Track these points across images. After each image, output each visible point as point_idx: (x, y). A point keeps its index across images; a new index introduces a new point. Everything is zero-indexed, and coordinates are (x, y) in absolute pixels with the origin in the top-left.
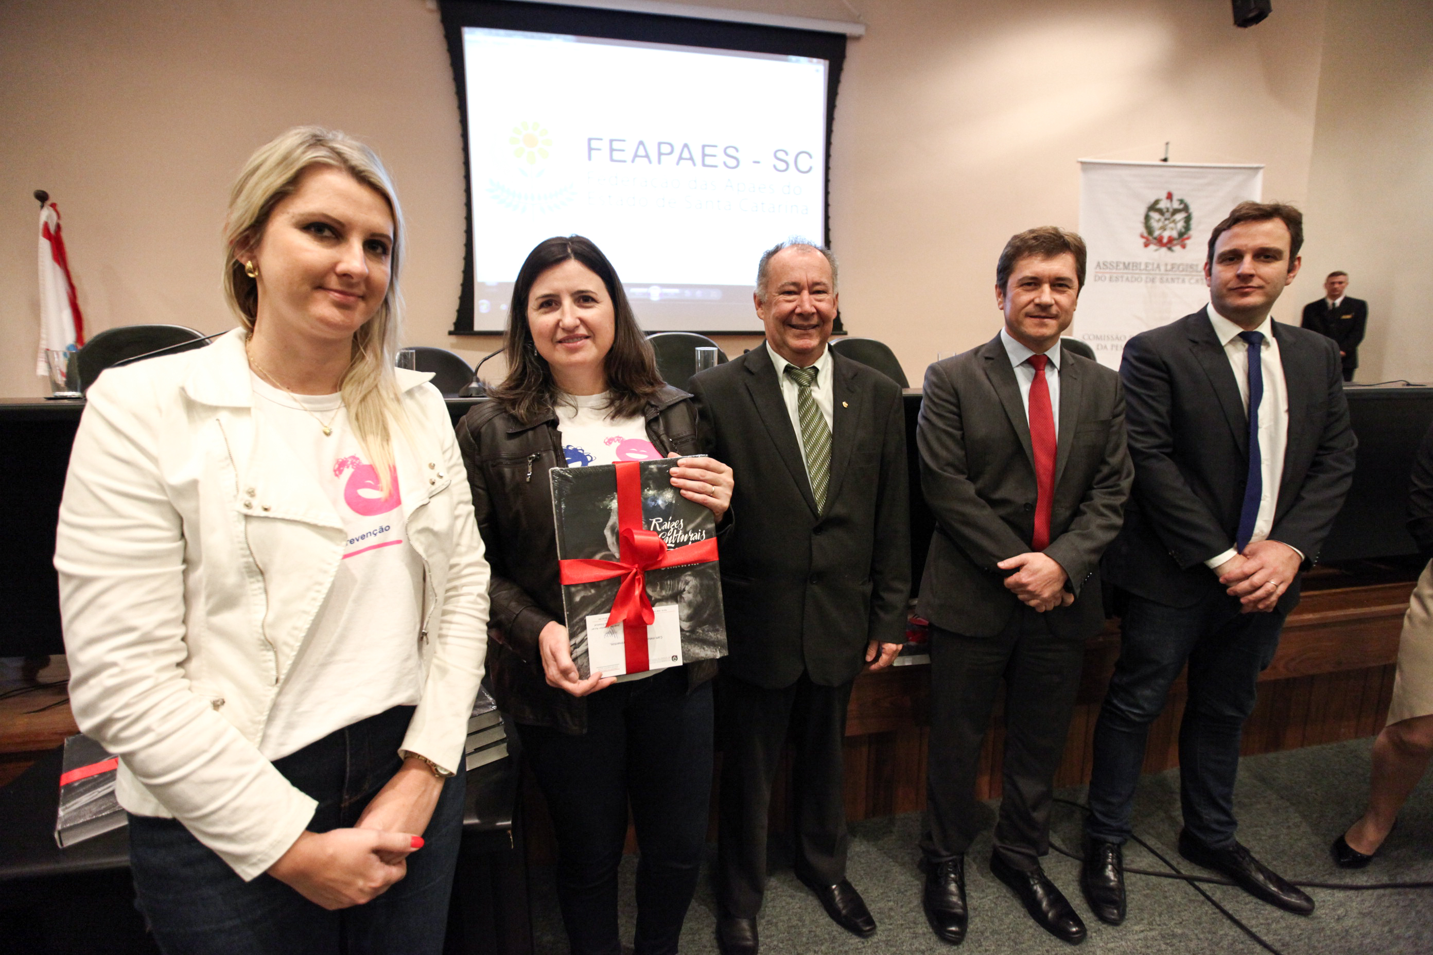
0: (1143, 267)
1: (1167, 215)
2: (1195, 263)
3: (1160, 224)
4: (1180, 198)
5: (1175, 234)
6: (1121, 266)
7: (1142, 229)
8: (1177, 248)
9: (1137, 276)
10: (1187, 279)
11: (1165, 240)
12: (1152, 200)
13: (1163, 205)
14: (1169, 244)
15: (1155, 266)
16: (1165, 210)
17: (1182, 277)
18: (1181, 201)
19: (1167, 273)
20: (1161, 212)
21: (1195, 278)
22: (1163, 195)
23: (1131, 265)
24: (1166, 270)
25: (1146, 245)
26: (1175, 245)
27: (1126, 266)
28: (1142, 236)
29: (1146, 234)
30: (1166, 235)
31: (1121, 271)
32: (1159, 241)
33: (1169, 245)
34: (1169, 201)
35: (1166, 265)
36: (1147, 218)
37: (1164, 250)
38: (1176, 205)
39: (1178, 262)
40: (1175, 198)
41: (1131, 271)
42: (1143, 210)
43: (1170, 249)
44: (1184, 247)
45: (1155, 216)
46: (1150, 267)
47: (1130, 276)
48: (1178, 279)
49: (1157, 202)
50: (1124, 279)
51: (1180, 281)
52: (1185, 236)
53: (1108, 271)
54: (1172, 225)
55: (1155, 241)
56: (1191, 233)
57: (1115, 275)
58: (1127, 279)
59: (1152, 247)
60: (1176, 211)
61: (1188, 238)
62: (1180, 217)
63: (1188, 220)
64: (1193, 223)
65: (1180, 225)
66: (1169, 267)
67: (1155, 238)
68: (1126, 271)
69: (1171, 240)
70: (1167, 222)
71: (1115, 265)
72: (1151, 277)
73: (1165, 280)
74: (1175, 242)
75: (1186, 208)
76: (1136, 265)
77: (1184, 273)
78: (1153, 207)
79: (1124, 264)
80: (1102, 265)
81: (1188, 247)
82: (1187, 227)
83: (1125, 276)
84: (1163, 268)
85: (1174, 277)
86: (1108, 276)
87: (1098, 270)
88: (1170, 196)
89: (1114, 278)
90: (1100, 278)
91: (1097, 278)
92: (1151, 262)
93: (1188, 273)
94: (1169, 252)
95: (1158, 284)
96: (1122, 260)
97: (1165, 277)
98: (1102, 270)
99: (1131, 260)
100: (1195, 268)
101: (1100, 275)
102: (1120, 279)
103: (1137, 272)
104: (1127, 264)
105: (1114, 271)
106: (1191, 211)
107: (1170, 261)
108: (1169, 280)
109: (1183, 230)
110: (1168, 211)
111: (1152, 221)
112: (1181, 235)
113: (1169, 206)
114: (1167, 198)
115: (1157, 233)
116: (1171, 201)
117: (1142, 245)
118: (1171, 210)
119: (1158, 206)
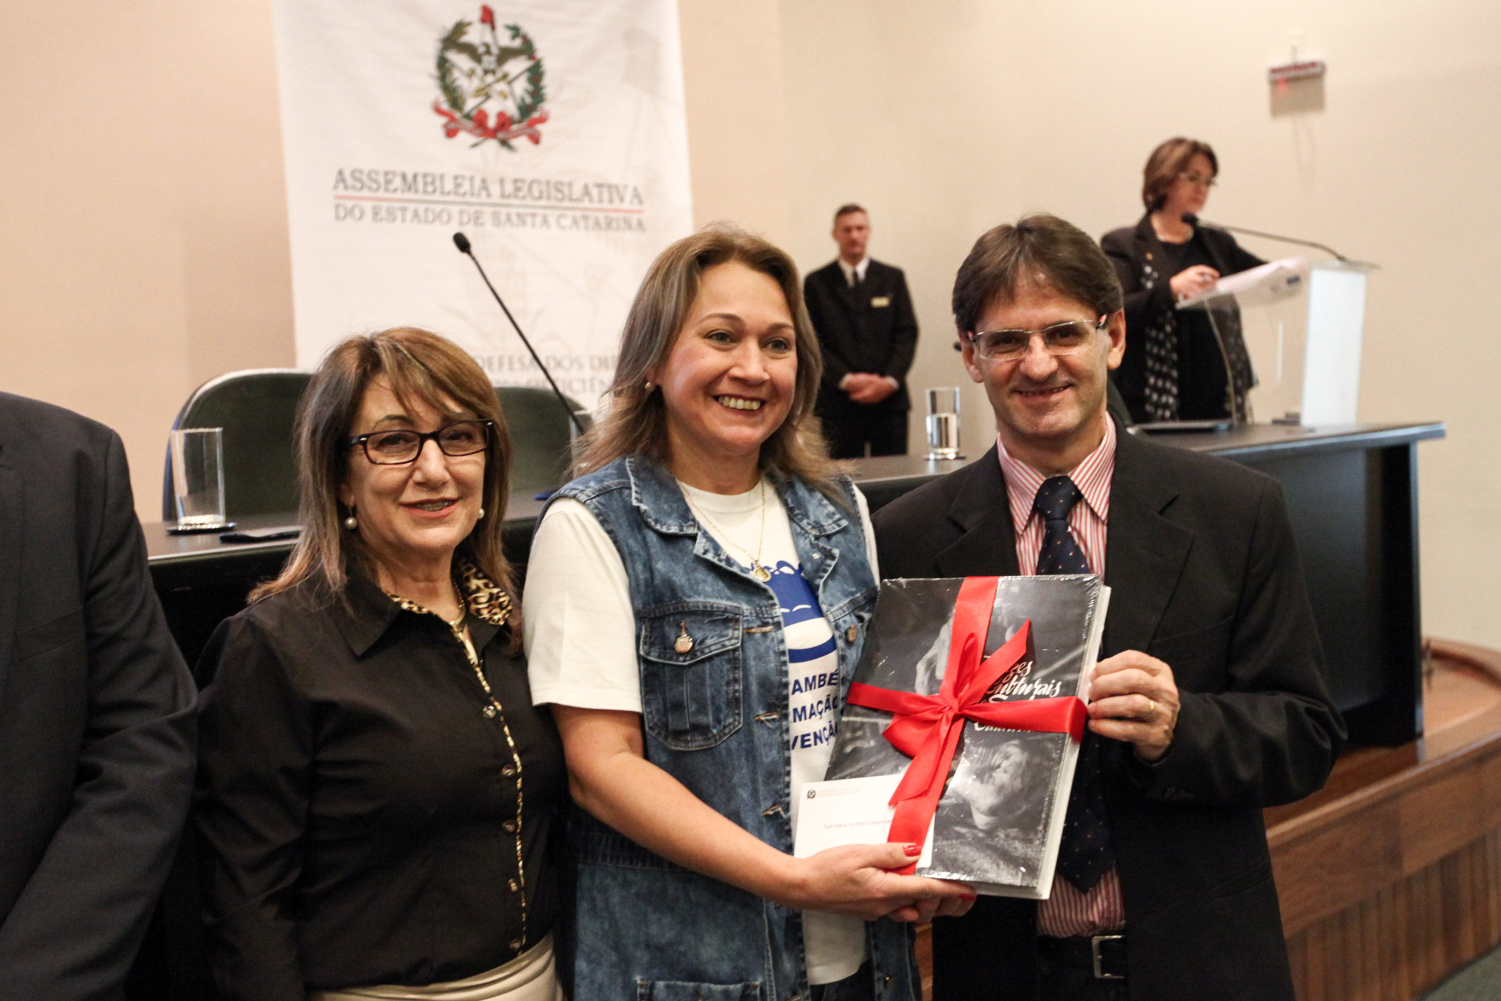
0: (449, 185)
1: (489, 61)
2: (565, 179)
3: (475, 83)
4: (511, 22)
5: (511, 109)
6: (398, 182)
7: (434, 93)
8: (521, 142)
9: (438, 208)
10: (552, 216)
11: (492, 122)
12: (450, 24)
13: (476, 35)
14: (502, 132)
15: (477, 183)
16: (481, 50)
17: (541, 212)
18: (515, 31)
19: (506, 201)
20: (470, 50)
21: (570, 213)
22: (473, 14)
23: (420, 180)
24: (503, 196)
25: (451, 133)
26: (516, 135)
27: (410, 183)
28: (439, 111)
29: (445, 106)
30: (493, 108)
31: (398, 195)
32: (479, 122)
33: (501, 135)
34: (487, 27)
35: (502, 181)
36: (443, 66)
37: (492, 145)
38: (504, 39)
39: (528, 176)
40: (500, 21)
41: (420, 196)
42: (431, 48)
43: (504, 143)
44: (536, 139)
45: (461, 61)
46: (466, 187)
47: (421, 208)
48: (534, 215)
49: (460, 28)
50: (409, 215)
51: (539, 220)
52: (536, 115)
53: (365, 193)
54: (501, 86)
55: (470, 124)
56: (547, 106)
57: (385, 205)
58: (416, 214)
59: (465, 138)
60: (506, 55)
61: (542, 120)
62: (517, 66)
63: (535, 74)
64: (549, 84)
65: (521, 87)
66: (509, 188)
67: (467, 116)
68: (410, 195)
69: (504, 122)
70: (490, 79)
71: (381, 179)
72: (472, 209)
73: (503, 217)
74: (514, 127)
75: (527, 49)
76: (432, 181)
77: (543, 202)
78: (453, 40)
79: (404, 177)
80: (350, 181)
81: (544, 140)
82: (537, 94)
83: (411, 207)
84: (495, 189)
85: (522, 211)
86: (368, 206)
87: (341, 191)
88: (488, 16)
89: (383, 214)
90: (350, 212)
91: (344, 213)
92: (468, 174)
93: (553, 203)
94: (504, 152)
95: (489, 227)
96: (399, 168)
97: (504, 211)
98: (351, 193)
99: (420, 170)
100: (566, 190)
101: (349, 204)
102: (399, 214)
103: (437, 197)
104: (410, 178)
105: (381, 194)
106: (539, 55)
107: (511, 174)
108: (514, 218)
109: (528, 100)
110: (488, 52)
111: (456, 74)
112: (526, 110)
113: (488, 38)
114: (483, 20)
115: (470, 104)
116: (493, 28)
117: (441, 133)
118: (495, 50)
119: (465, 39)
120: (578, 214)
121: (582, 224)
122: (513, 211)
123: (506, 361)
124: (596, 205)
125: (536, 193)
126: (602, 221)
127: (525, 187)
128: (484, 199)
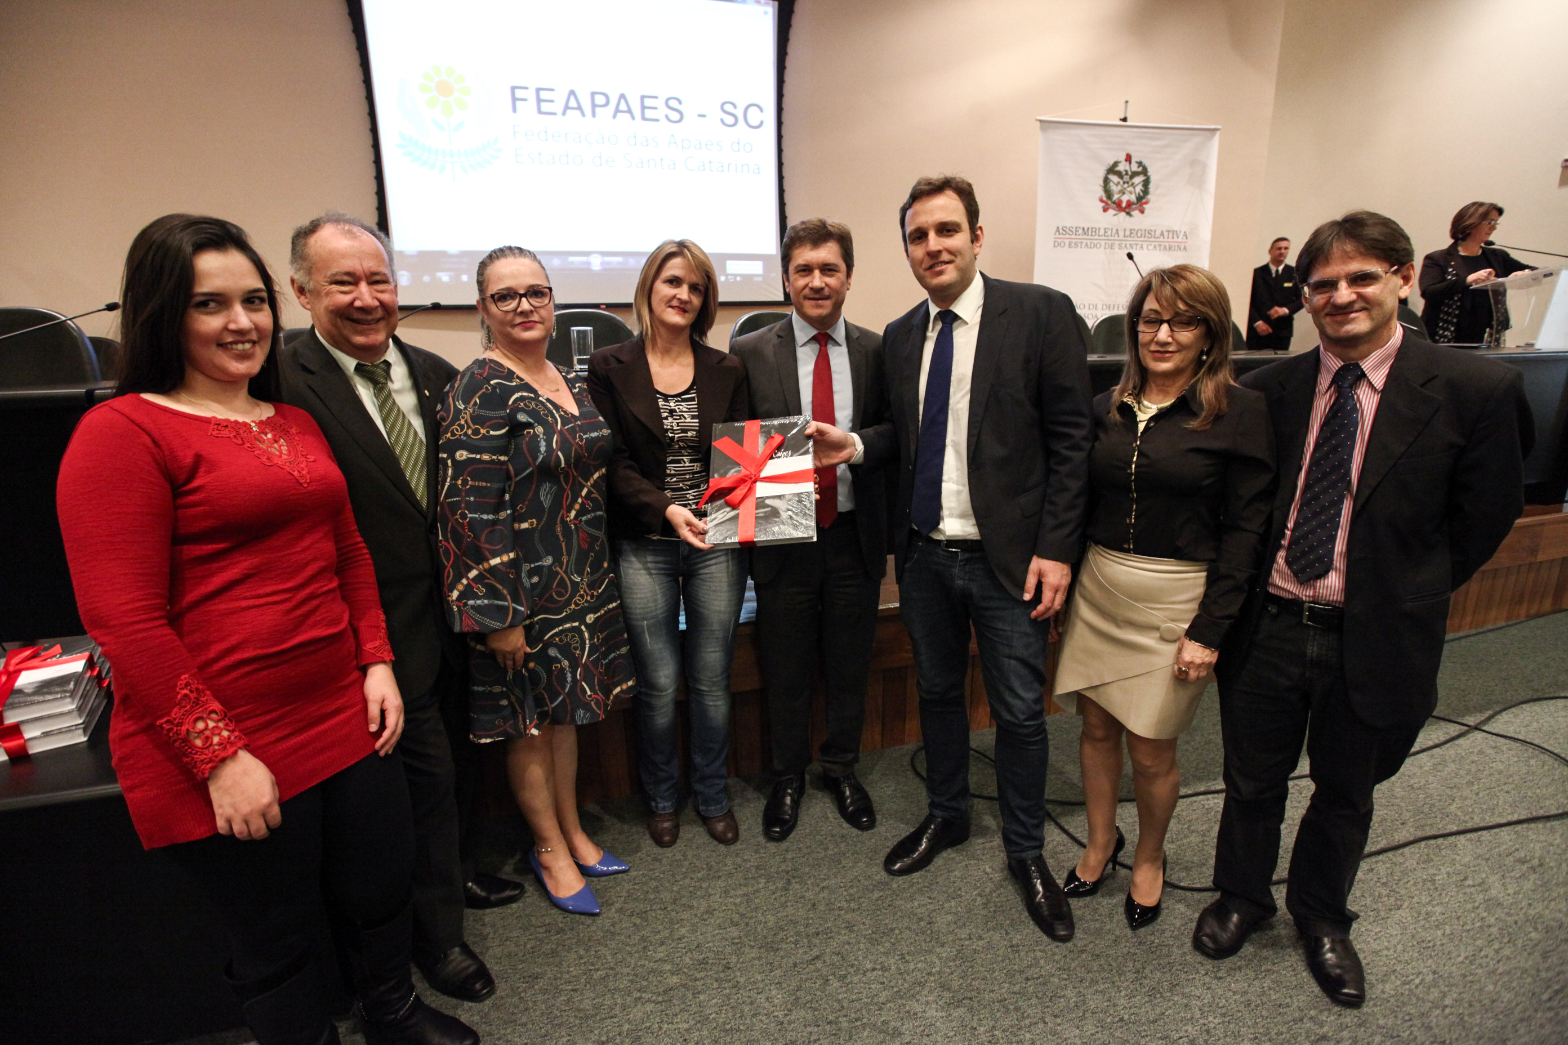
0: (1102, 232)
1: (1126, 178)
2: (1153, 229)
3: (1119, 188)
4: (1138, 160)
5: (1133, 198)
6: (1081, 231)
7: (1101, 193)
8: (1136, 213)
9: (1095, 242)
10: (1145, 245)
11: (1124, 205)
12: (1111, 163)
13: (1122, 167)
14: (1127, 209)
15: (1114, 231)
16: (1124, 173)
17: (1140, 243)
18: (1140, 164)
19: (1126, 239)
20: (1119, 174)
21: (1153, 244)
22: (1122, 157)
23: (1090, 230)
24: (1125, 236)
25: (1105, 210)
26: (1134, 210)
27: (1085, 232)
28: (1102, 201)
29: (1105, 199)
30: (1125, 199)
31: (1081, 237)
32: (1118, 206)
34: (1128, 163)
35: (1125, 230)
36: (1106, 181)
37: (1123, 214)
38: (1135, 168)
39: (1137, 228)
40: (1133, 160)
41: (1090, 237)
42: (1102, 173)
43: (1128, 214)
44: (1142, 212)
45: (1114, 178)
46: (1109, 232)
47: (1089, 242)
48: (1137, 245)
49: (1116, 164)
50: (1083, 245)
51: (1139, 247)
52: (1144, 201)
53: (1067, 236)
54: (1131, 189)
55: (1114, 206)
56: (1149, 197)
57: (1074, 241)
58: (1086, 245)
59: (1111, 212)
60: (1135, 174)
61: (1146, 203)
62: (1138, 180)
63: (1146, 183)
64: (1152, 187)
65: (1139, 189)
66: (1128, 233)
67: (1114, 203)
68: (1086, 237)
69: (1129, 204)
70: (1126, 185)
71: (1074, 230)
72: (1110, 242)
73: (1123, 246)
74: (1134, 206)
75: (1144, 171)
76: (1095, 231)
77: (1142, 239)
78: (1112, 170)
79: (1083, 229)
80: (1061, 231)
81: (1146, 212)
82: (1146, 191)
83: (1085, 241)
84: (1121, 234)
85: (1132, 243)
86: (1067, 242)
87: (1057, 236)
88: (1128, 158)
89: (1073, 245)
90: (1059, 244)
91: (1057, 244)
92: (1110, 227)
93: (1146, 239)
94: (1128, 217)
95: (1116, 249)
96: (1082, 225)
97: (1124, 243)
98: (1061, 236)
99: (1090, 226)
100: (1153, 233)
101: (1059, 241)
102: (1079, 245)
103: (1097, 237)
104: (1086, 229)
105: (1073, 236)
106: (1149, 174)
107: (1129, 226)
108: (1128, 246)
109: (1141, 194)
110: (1127, 174)
111: (1111, 184)
112: (1140, 199)
113: (1128, 168)
114: (1126, 160)
115: (1116, 197)
116: (1130, 163)
117: (1101, 210)
118: (1130, 173)
119: (1117, 169)
120: (1157, 244)
121: (1158, 248)
122: (1128, 243)
123: (1116, 306)
124: (1166, 240)
125: (1139, 235)
126: (1168, 247)
127: (1135, 233)
128: (1116, 238)
